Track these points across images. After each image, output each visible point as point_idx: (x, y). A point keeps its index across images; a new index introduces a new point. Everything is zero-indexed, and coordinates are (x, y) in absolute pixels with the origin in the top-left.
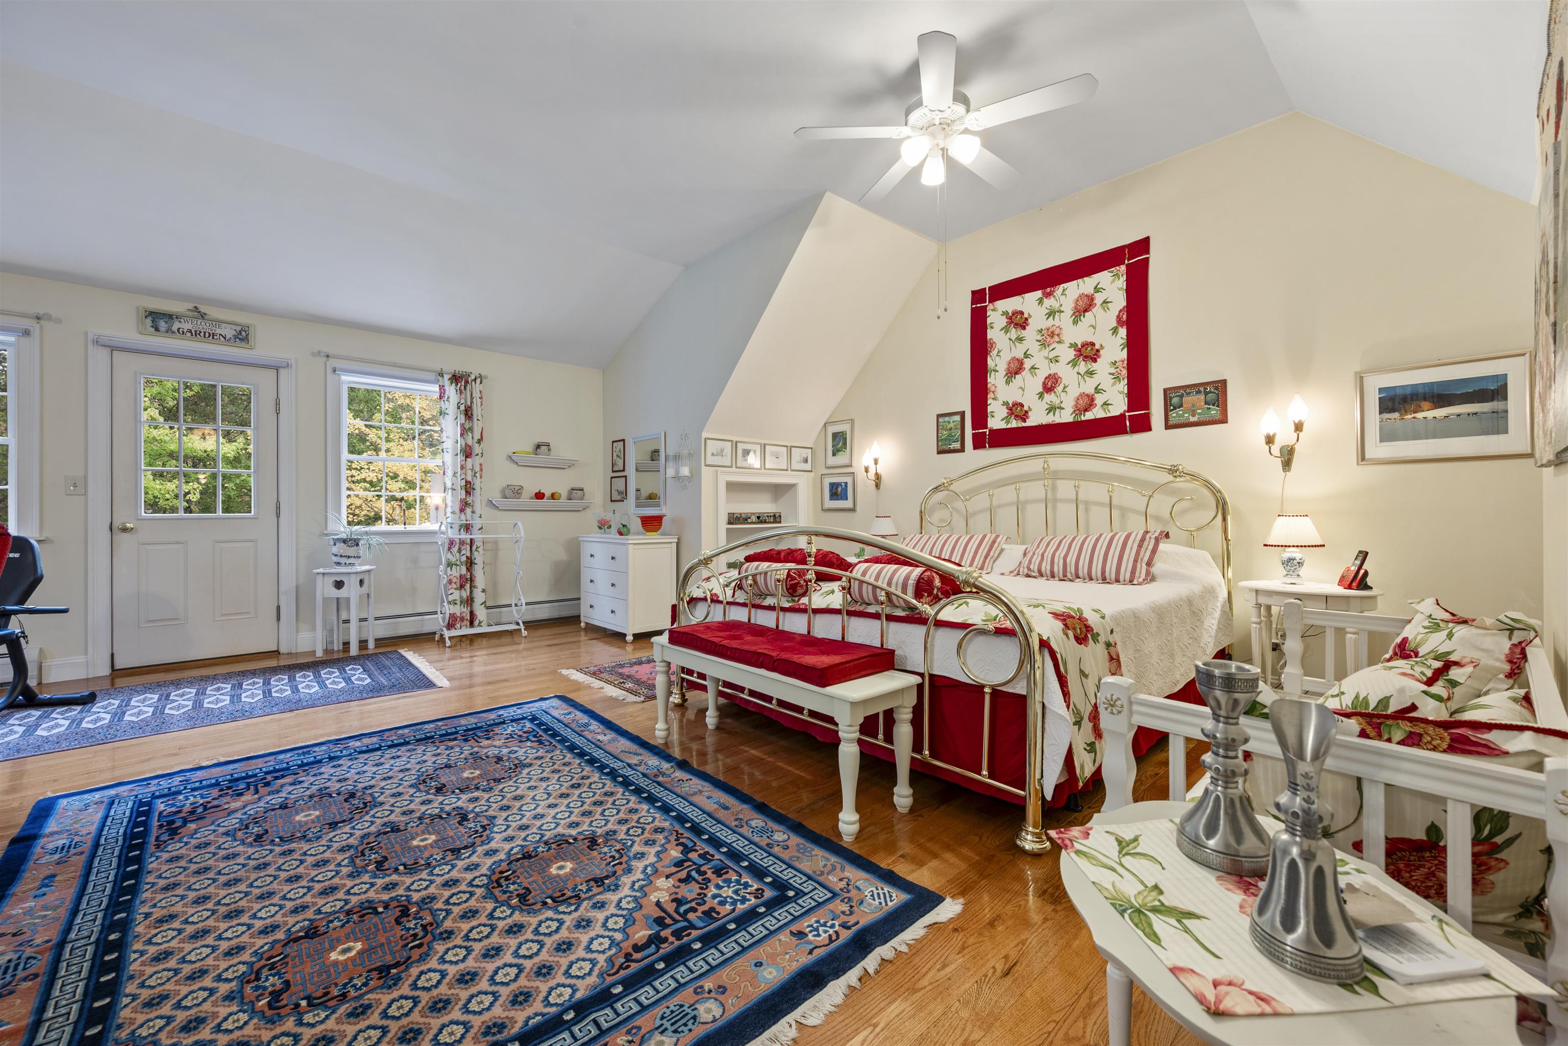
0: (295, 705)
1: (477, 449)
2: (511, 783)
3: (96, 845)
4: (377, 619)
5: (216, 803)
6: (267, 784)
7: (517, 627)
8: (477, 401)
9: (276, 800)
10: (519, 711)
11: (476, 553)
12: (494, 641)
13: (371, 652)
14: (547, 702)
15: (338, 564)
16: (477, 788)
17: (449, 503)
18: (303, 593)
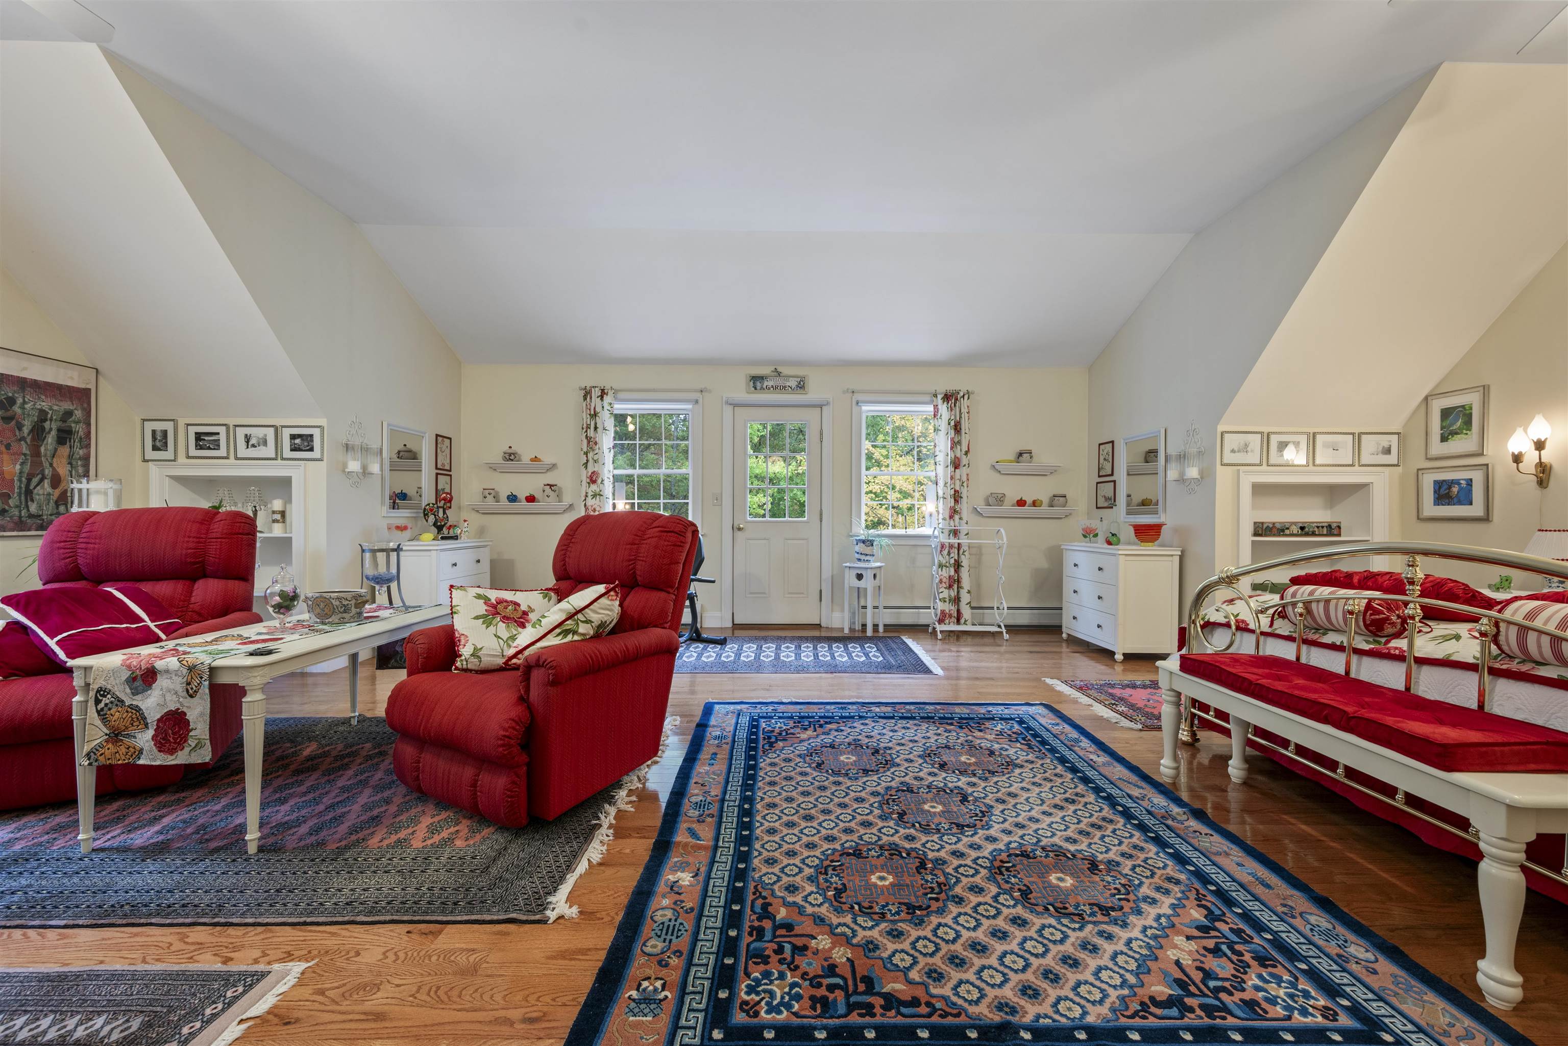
0: (833, 669)
1: (964, 460)
2: (1004, 778)
3: (734, 741)
4: (885, 608)
5: (792, 731)
6: (821, 726)
7: (999, 630)
8: (965, 416)
9: (828, 740)
10: (1006, 711)
11: (963, 557)
12: (977, 640)
13: (881, 635)
14: (1034, 708)
15: (859, 560)
16: (975, 775)
17: (941, 511)
18: (836, 582)
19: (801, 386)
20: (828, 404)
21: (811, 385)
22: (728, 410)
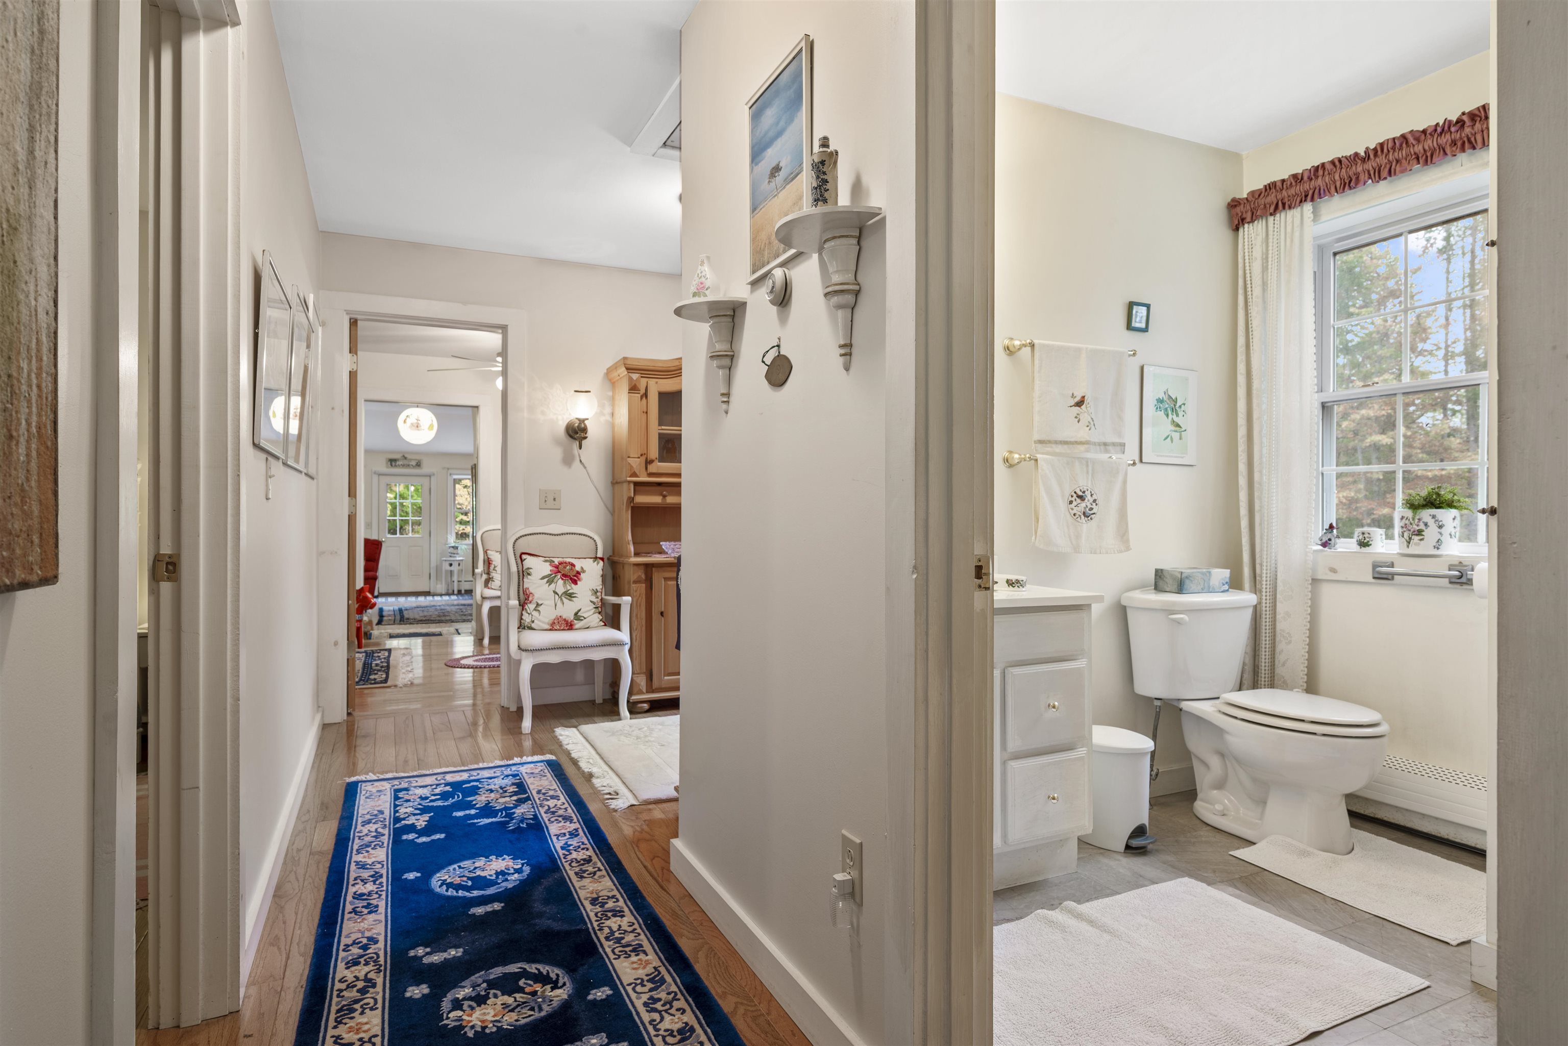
18: (438, 569)
19: (418, 465)
20: (434, 474)
21: (425, 463)
22: (375, 478)
